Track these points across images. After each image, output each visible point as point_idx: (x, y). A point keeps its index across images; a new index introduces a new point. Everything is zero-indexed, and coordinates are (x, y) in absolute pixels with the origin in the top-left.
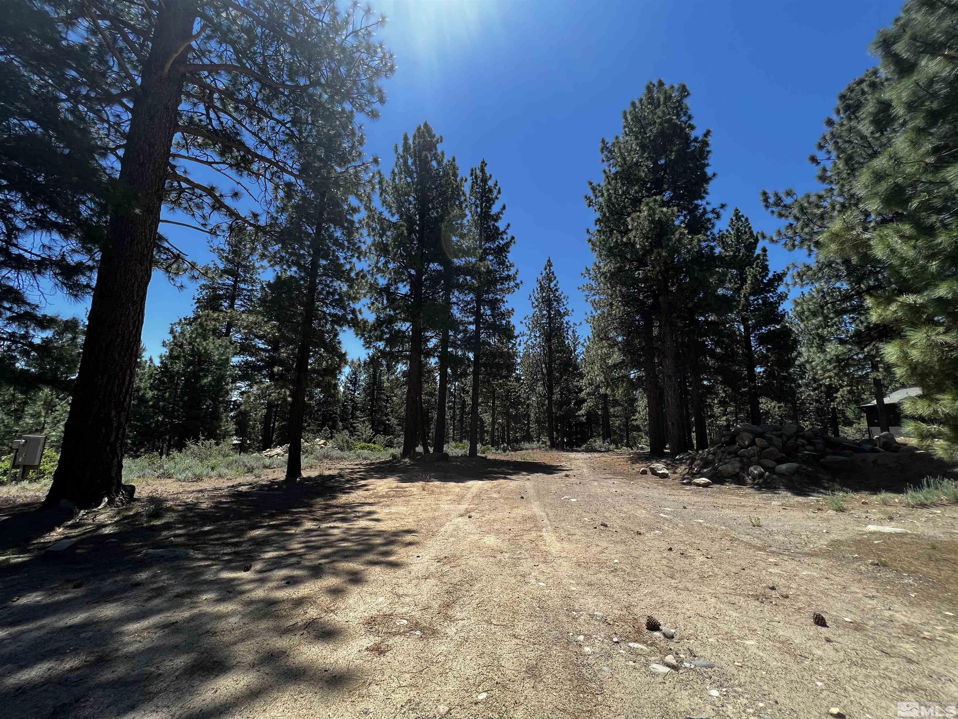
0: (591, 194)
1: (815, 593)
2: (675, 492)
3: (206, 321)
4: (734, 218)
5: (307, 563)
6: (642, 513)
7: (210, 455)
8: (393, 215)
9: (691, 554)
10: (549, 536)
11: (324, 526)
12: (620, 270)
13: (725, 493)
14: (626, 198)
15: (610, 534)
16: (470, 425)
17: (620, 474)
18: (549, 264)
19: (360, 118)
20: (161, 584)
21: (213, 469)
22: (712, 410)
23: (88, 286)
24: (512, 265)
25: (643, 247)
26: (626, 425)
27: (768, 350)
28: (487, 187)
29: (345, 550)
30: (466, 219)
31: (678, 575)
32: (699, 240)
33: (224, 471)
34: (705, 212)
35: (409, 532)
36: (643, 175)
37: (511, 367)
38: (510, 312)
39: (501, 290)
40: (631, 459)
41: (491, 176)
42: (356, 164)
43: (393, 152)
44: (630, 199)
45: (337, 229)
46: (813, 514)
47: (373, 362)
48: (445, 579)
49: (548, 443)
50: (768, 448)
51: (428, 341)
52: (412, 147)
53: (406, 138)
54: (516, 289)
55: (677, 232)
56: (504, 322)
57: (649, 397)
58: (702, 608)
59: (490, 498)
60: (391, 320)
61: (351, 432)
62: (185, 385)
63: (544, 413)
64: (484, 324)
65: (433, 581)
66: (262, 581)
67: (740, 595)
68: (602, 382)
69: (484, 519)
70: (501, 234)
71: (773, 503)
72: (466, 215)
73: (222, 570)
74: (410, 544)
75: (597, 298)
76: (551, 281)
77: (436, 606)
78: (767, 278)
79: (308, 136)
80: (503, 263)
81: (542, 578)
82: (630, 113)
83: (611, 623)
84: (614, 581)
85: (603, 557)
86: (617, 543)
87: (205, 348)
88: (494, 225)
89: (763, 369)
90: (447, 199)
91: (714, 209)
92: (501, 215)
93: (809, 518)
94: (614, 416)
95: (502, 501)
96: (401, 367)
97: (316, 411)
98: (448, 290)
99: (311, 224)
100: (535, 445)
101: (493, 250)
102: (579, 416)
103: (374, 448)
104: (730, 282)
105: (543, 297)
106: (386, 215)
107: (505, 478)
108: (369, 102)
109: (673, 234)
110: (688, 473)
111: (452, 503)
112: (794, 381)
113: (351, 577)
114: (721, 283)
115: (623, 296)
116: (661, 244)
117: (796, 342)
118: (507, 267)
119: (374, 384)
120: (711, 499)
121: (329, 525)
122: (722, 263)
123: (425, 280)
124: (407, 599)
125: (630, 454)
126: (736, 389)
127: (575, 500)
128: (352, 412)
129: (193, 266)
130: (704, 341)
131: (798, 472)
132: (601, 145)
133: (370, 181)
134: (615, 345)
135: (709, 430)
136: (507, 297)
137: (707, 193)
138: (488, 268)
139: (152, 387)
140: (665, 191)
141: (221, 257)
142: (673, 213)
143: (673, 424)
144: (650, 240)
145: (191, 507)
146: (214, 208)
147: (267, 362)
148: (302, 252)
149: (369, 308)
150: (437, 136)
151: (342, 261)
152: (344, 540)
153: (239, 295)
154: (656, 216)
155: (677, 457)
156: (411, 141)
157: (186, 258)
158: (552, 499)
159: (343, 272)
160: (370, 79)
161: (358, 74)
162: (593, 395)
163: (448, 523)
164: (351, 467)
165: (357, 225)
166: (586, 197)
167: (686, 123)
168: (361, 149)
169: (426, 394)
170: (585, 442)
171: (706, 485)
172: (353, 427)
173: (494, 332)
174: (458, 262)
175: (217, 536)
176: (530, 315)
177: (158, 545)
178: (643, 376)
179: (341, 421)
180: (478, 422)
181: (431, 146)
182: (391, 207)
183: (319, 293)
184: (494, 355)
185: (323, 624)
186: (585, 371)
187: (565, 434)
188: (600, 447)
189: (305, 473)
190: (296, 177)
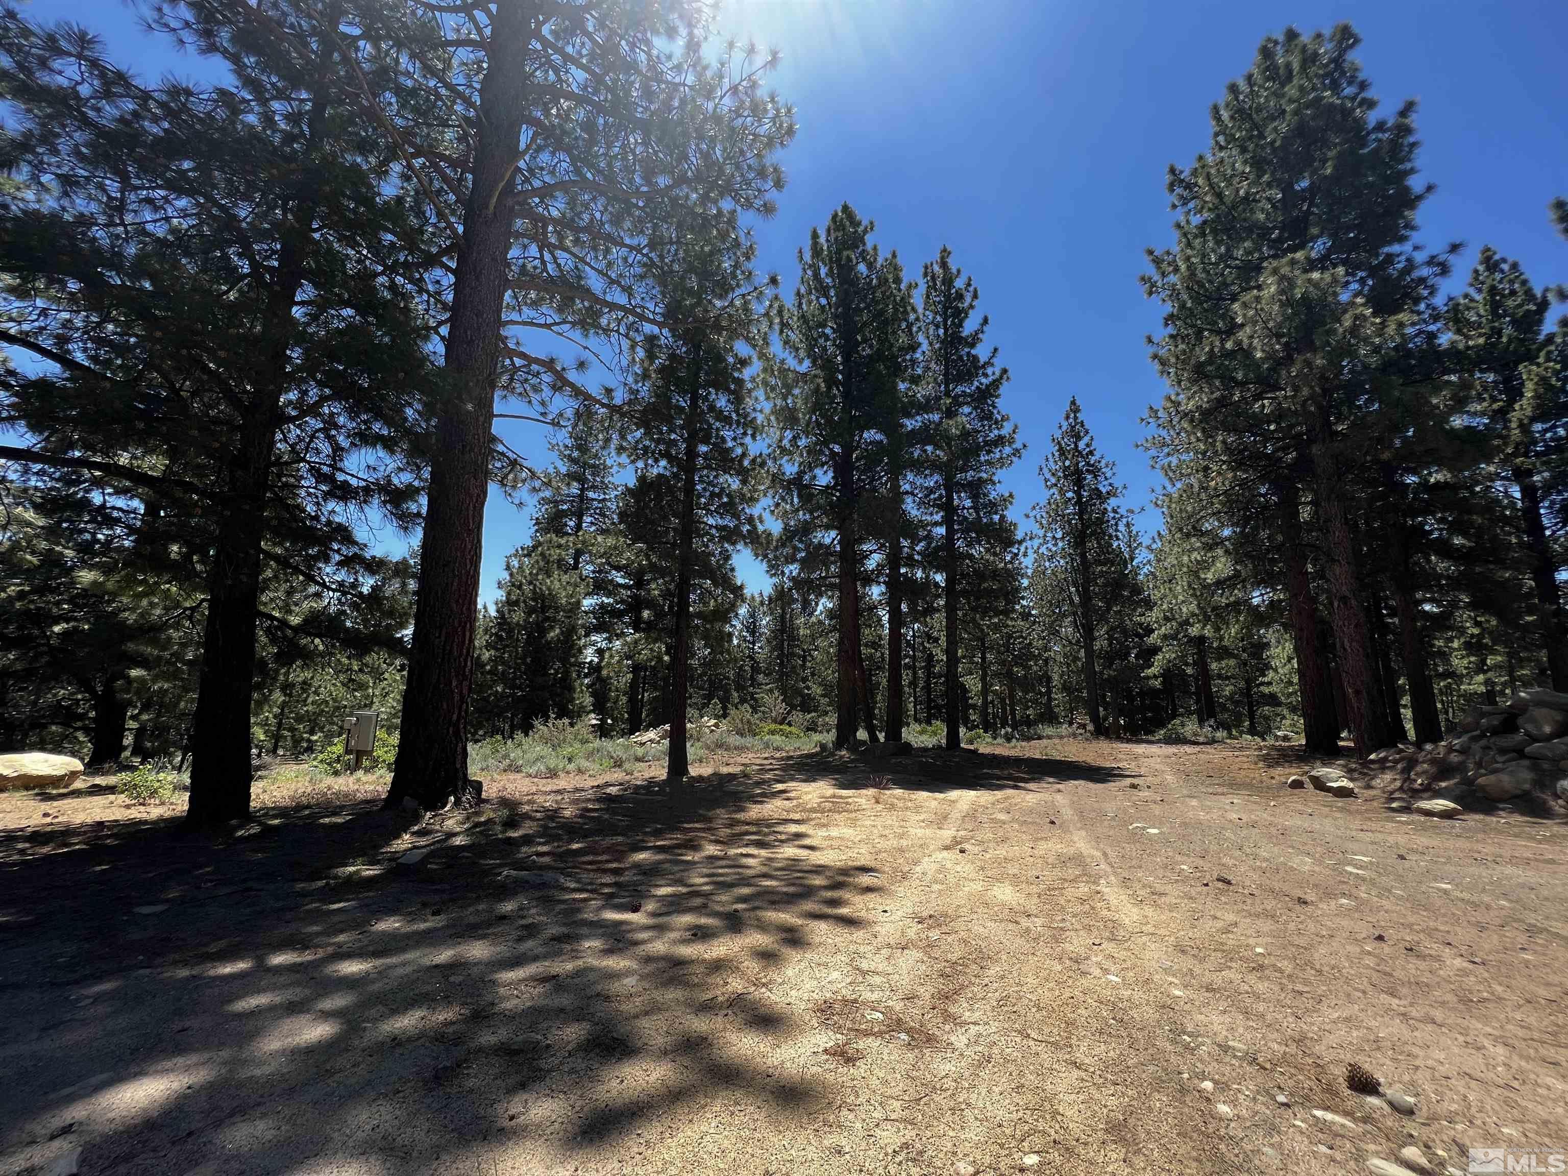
0: (1151, 271)
2: (1373, 826)
3: (548, 549)
4: (1481, 268)
5: (718, 908)
6: (1304, 864)
7: (564, 741)
8: (801, 361)
9: (1433, 952)
10: (1113, 894)
11: (733, 852)
12: (1221, 403)
13: (1499, 832)
14: (1229, 266)
15: (1239, 898)
16: (945, 694)
17: (1244, 786)
18: (1075, 408)
19: (746, 219)
20: (530, 920)
21: (570, 760)
22: (1448, 663)
23: (418, 515)
24: (1005, 418)
25: (1270, 356)
26: (1247, 692)
28: (953, 291)
29: (767, 892)
30: (919, 351)
31: (1404, 991)
32: (1401, 325)
33: (585, 764)
34: (1411, 265)
35: (865, 870)
36: (1262, 217)
37: (1012, 595)
38: (1007, 500)
39: (989, 463)
40: (1265, 758)
41: (959, 271)
42: (743, 290)
43: (797, 261)
44: (1237, 267)
45: (720, 396)
47: (781, 597)
48: (936, 953)
49: (1090, 727)
51: (866, 557)
52: (825, 248)
53: (815, 236)
54: (1015, 459)
55: (1347, 316)
56: (996, 518)
57: (1296, 641)
58: (1474, 1062)
59: (995, 821)
60: (806, 529)
61: (755, 710)
62: (528, 642)
63: (1079, 672)
64: (960, 523)
65: (914, 954)
66: (660, 929)
68: (1193, 615)
69: (988, 856)
70: (983, 367)
72: (919, 344)
73: (603, 907)
74: (869, 889)
75: (1174, 461)
76: (1078, 438)
77: (928, 996)
79: (673, 261)
80: (989, 416)
81: (1113, 968)
82: (1227, 105)
83: (1268, 1066)
84: (1261, 987)
85: (1231, 941)
86: (1258, 916)
87: (549, 589)
88: (968, 354)
90: (886, 322)
91: (1433, 257)
92: (980, 335)
94: (1220, 676)
95: (1016, 826)
96: (824, 604)
97: (700, 676)
98: (896, 472)
99: (682, 392)
100: (1064, 729)
101: (971, 395)
102: (1148, 678)
103: (791, 732)
104: (1480, 399)
105: (1066, 468)
106: (791, 363)
107: (1016, 787)
108: (759, 190)
109: (1339, 321)
110: (1401, 789)
111: (928, 827)
113: (784, 935)
114: (1459, 404)
115: (1227, 449)
116: (1312, 342)
118: (996, 422)
119: (782, 631)
120: (1462, 844)
121: (739, 851)
122: (1457, 364)
123: (858, 459)
124: (877, 980)
125: (1260, 749)
127: (1155, 831)
128: (752, 676)
129: (533, 475)
130: (1422, 524)
132: (1168, 178)
133: (767, 314)
134: (1217, 544)
135: (1442, 702)
136: (1000, 474)
137: (1413, 228)
138: (964, 428)
139: (488, 646)
140: (1314, 239)
141: (562, 456)
142: (1335, 280)
143: (1357, 692)
144: (1284, 340)
145: (552, 815)
146: (555, 388)
147: (629, 604)
148: (673, 436)
149: (772, 512)
150: (865, 223)
151: (730, 444)
152: (765, 876)
153: (588, 509)
154: (1297, 291)
155: (1373, 757)
156: (823, 239)
157: (525, 463)
158: (1111, 827)
159: (733, 460)
160: (758, 155)
161: (742, 152)
163: (926, 859)
164: (758, 761)
165: (749, 386)
166: (1143, 279)
167: (1353, 99)
168: (750, 266)
169: (866, 645)
170: (1162, 724)
171: (1447, 815)
172: (756, 700)
173: (978, 537)
174: (910, 424)
175: (590, 858)
176: (1043, 502)
177: (519, 865)
178: (1280, 601)
179: (737, 690)
180: (957, 690)
181: (856, 241)
182: (797, 349)
183: (700, 496)
184: (981, 575)
185: (754, 1002)
186: (1155, 595)
187: (1121, 712)
188: (1195, 734)
189: (694, 771)
190: (660, 325)
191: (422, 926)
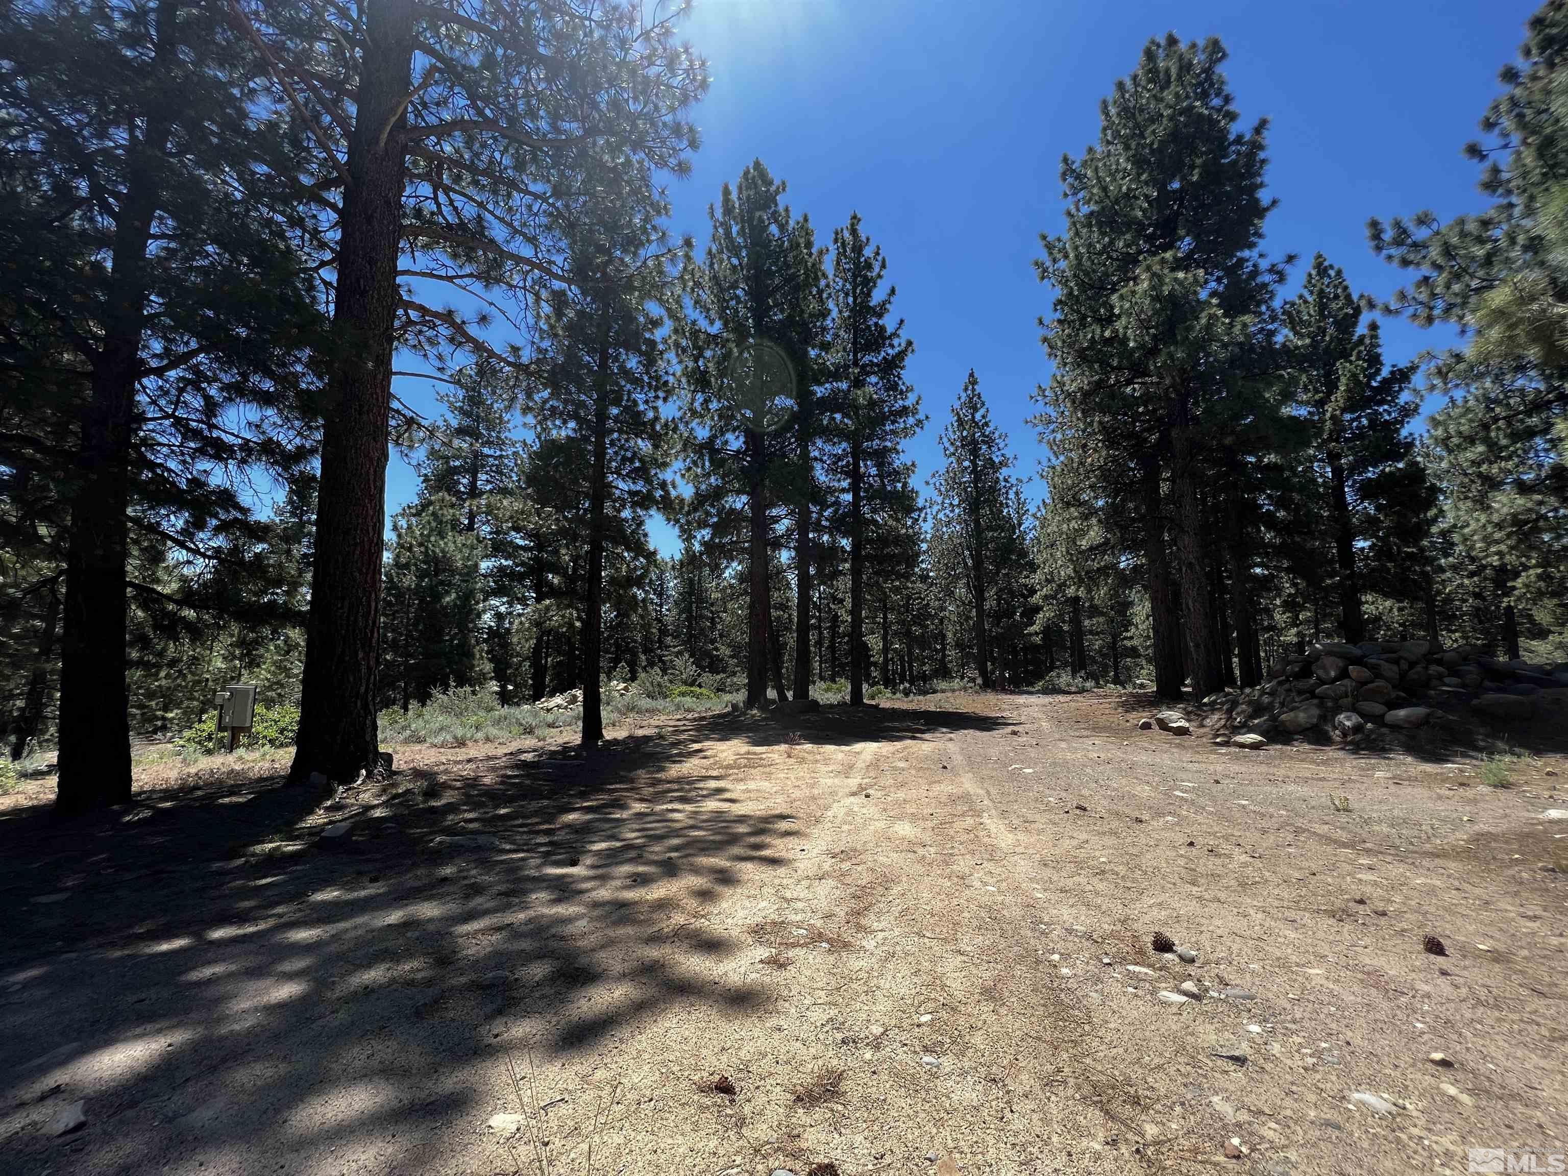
0: (1044, 257)
1: (1433, 910)
2: (1198, 757)
3: (441, 509)
4: (1314, 272)
5: (653, 857)
6: (1144, 791)
7: (467, 709)
8: (712, 322)
9: (1227, 852)
10: (993, 824)
11: (659, 808)
12: (1099, 385)
13: (1292, 758)
14: (1111, 257)
15: (1091, 821)
16: (850, 652)
17: (1104, 729)
18: (973, 381)
19: (660, 178)
20: (473, 881)
21: (477, 729)
22: (1272, 618)
24: (910, 389)
25: (1141, 346)
26: (1113, 646)
27: (1378, 508)
28: (862, 259)
29: (696, 841)
30: (830, 318)
31: (1203, 881)
32: (1246, 325)
33: (493, 732)
34: (1256, 271)
35: (783, 817)
36: (1140, 213)
37: (912, 560)
38: (909, 469)
39: (893, 432)
40: (1123, 704)
41: (868, 239)
42: (656, 250)
43: (708, 217)
44: (1117, 258)
45: (631, 356)
46: (1447, 792)
47: (691, 561)
48: (848, 880)
49: (979, 681)
50: (1372, 682)
51: (776, 522)
52: (737, 205)
53: (726, 192)
54: (917, 430)
55: (1203, 315)
56: (899, 485)
57: (1153, 600)
58: (1241, 925)
59: (895, 768)
60: (717, 494)
61: (664, 671)
62: (420, 608)
63: (970, 630)
64: (866, 491)
65: (831, 882)
66: (603, 879)
67: (1305, 909)
68: (1070, 577)
69: (889, 799)
70: (890, 337)
71: (1378, 774)
72: (830, 311)
73: (544, 864)
74: (787, 833)
75: (1058, 436)
76: (975, 409)
77: (842, 914)
78: (1379, 378)
80: (894, 387)
81: (991, 881)
82: (1115, 102)
83: (1100, 940)
84: (1101, 886)
85: (1082, 854)
86: (1104, 833)
87: (443, 551)
88: (876, 324)
89: (1368, 544)
90: (797, 288)
91: (1273, 266)
92: (888, 306)
93: (1440, 797)
94: (1091, 632)
95: (913, 772)
96: (734, 568)
97: (607, 639)
98: (805, 439)
99: (591, 351)
100: (956, 683)
101: (877, 365)
102: (1030, 635)
103: (701, 694)
104: (1306, 390)
105: (963, 438)
106: (703, 324)
107: (914, 738)
108: (674, 149)
109: (1197, 318)
110: (1224, 726)
111: (836, 776)
112: (1431, 561)
113: (716, 876)
114: (1288, 396)
115: (1103, 428)
116: (1175, 337)
117: (1434, 490)
118: (902, 393)
119: (690, 594)
120: (1263, 769)
121: (665, 807)
122: (1288, 361)
124: (800, 905)
125: (1121, 696)
126: (1313, 580)
127: (1030, 771)
128: (660, 638)
130: (1255, 499)
131: (1428, 722)
132: (1061, 167)
133: (680, 277)
134: (1092, 514)
135: (1266, 651)
136: (903, 444)
137: (1260, 236)
138: (871, 397)
140: (1181, 239)
141: (452, 408)
142: (1196, 280)
143: (1197, 646)
144: (1153, 332)
145: (471, 783)
146: (453, 342)
147: (530, 567)
148: (582, 397)
149: (683, 476)
150: (777, 182)
151: (642, 407)
152: (693, 827)
153: (483, 466)
154: (1165, 288)
155: (1206, 700)
156: (734, 196)
157: (423, 422)
158: (993, 769)
159: (644, 424)
161: (657, 109)
162: (1054, 597)
163: (836, 804)
164: (671, 723)
165: (661, 347)
166: (1036, 264)
167: (1219, 111)
168: (662, 223)
169: (776, 609)
170: (1041, 677)
171: (1255, 746)
172: (664, 662)
173: (882, 504)
174: (820, 391)
175: (520, 821)
176: (942, 471)
177: (450, 831)
178: (1142, 565)
179: (644, 653)
180: (860, 651)
181: (768, 201)
182: (709, 310)
183: (610, 461)
184: (883, 541)
185: (696, 930)
186: (1039, 559)
187: (1006, 665)
188: (1069, 685)
189: (609, 734)
190: (569, 281)
191: (363, 893)
